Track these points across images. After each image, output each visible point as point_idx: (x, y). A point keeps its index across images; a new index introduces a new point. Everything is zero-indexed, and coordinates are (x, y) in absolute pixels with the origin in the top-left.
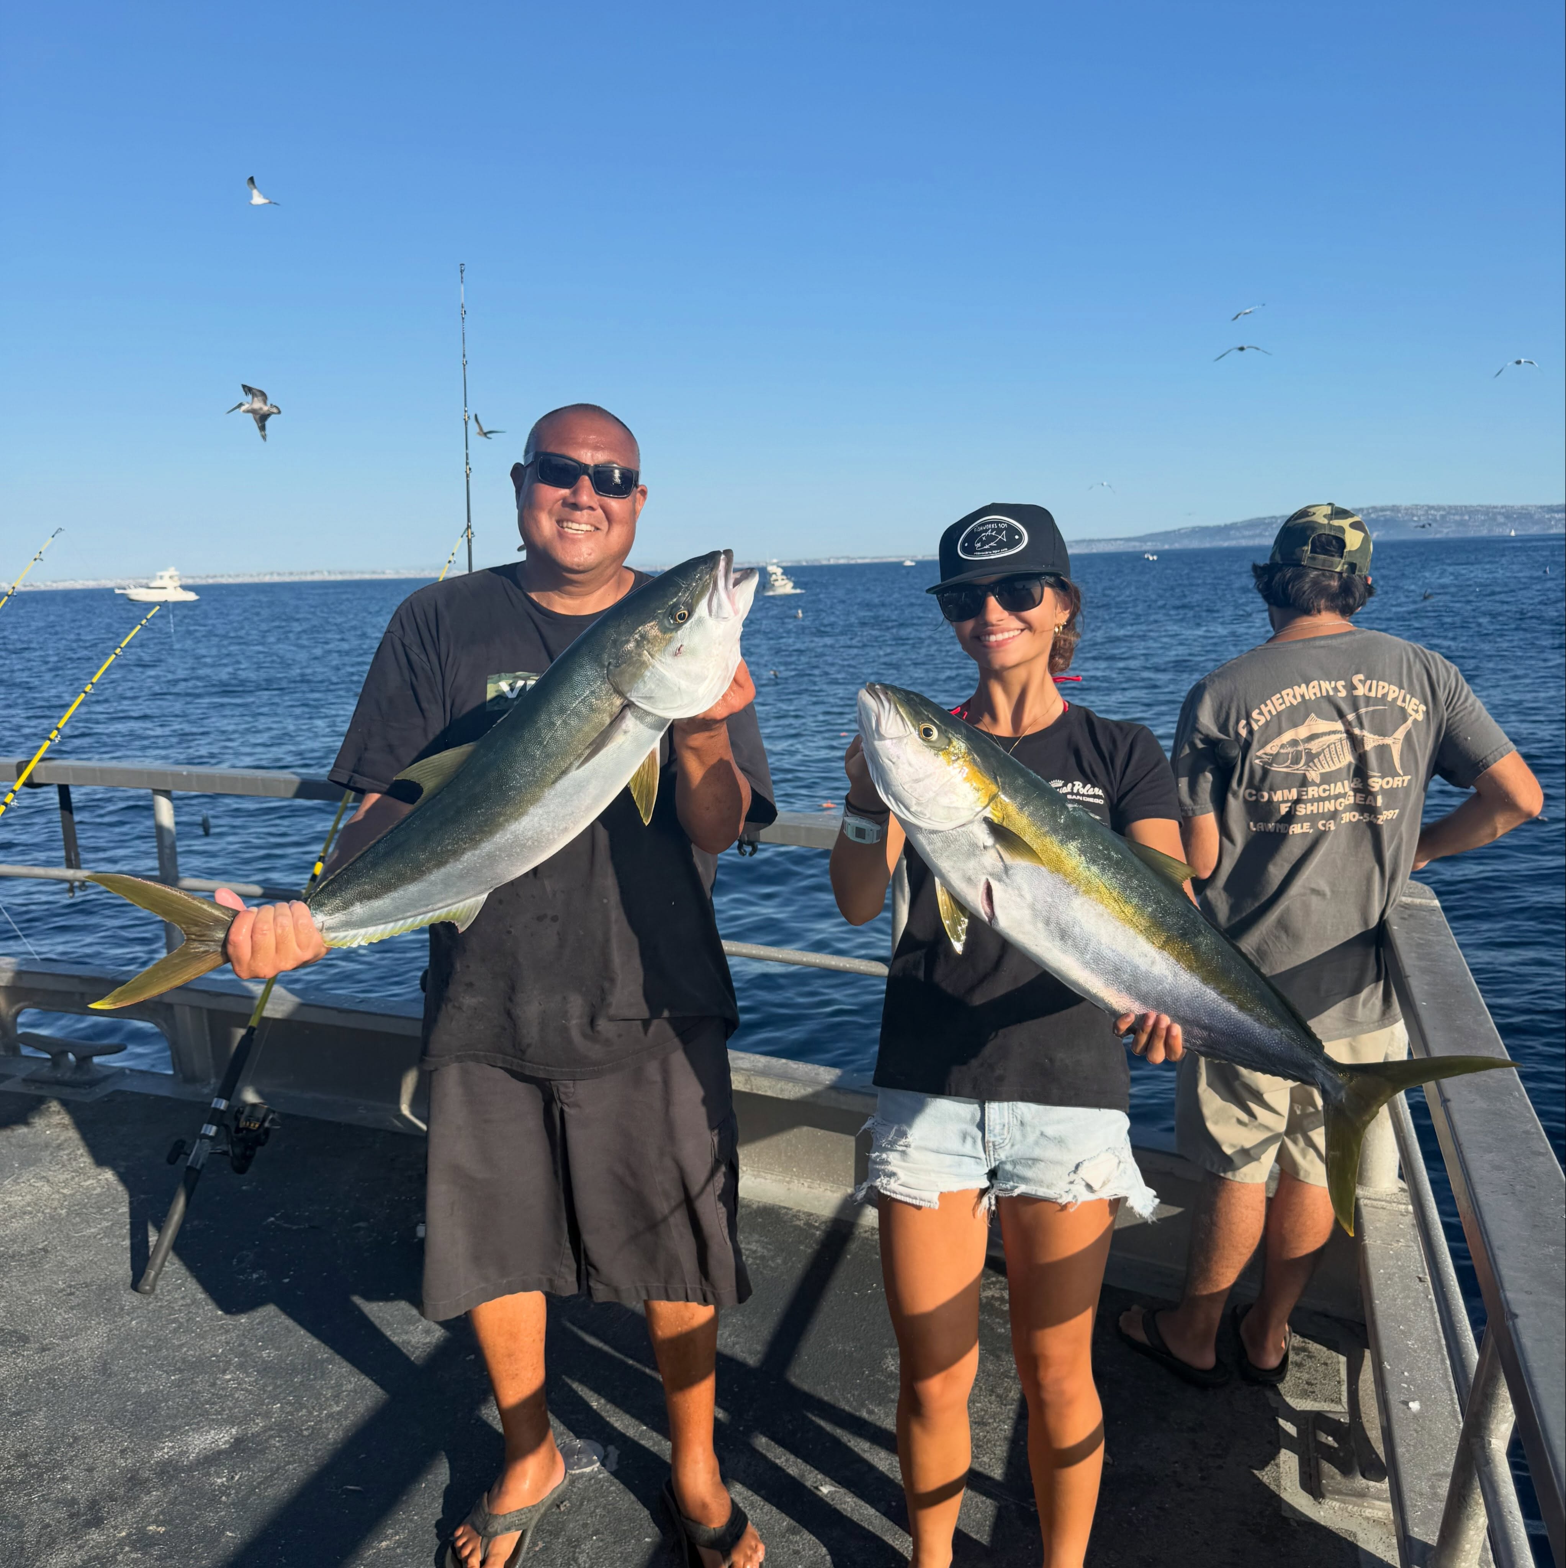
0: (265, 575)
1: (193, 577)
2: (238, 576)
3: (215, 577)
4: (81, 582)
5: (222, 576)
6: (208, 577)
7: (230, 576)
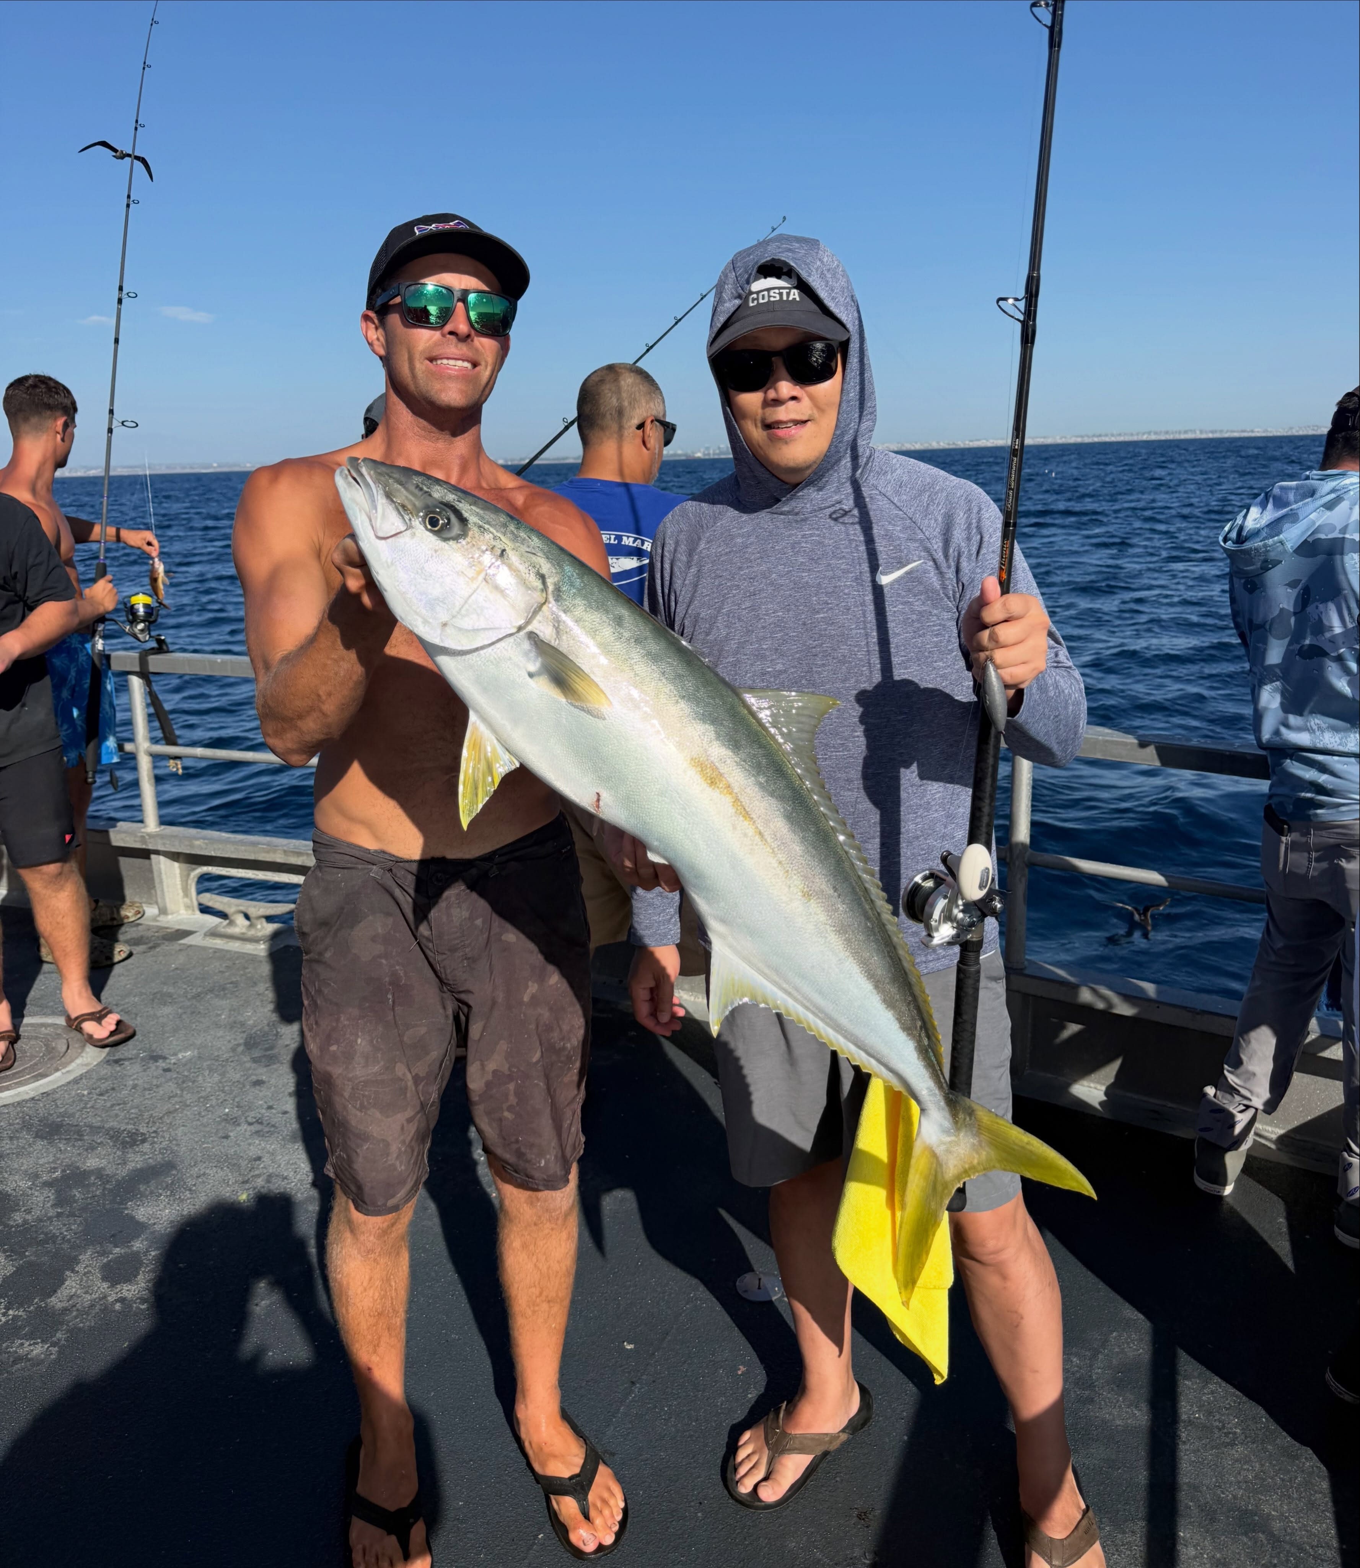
0: (1144, 434)
1: (1082, 437)
2: (1120, 435)
3: (1100, 436)
4: (992, 441)
5: (1106, 435)
6: (1094, 436)
7: (1113, 435)
